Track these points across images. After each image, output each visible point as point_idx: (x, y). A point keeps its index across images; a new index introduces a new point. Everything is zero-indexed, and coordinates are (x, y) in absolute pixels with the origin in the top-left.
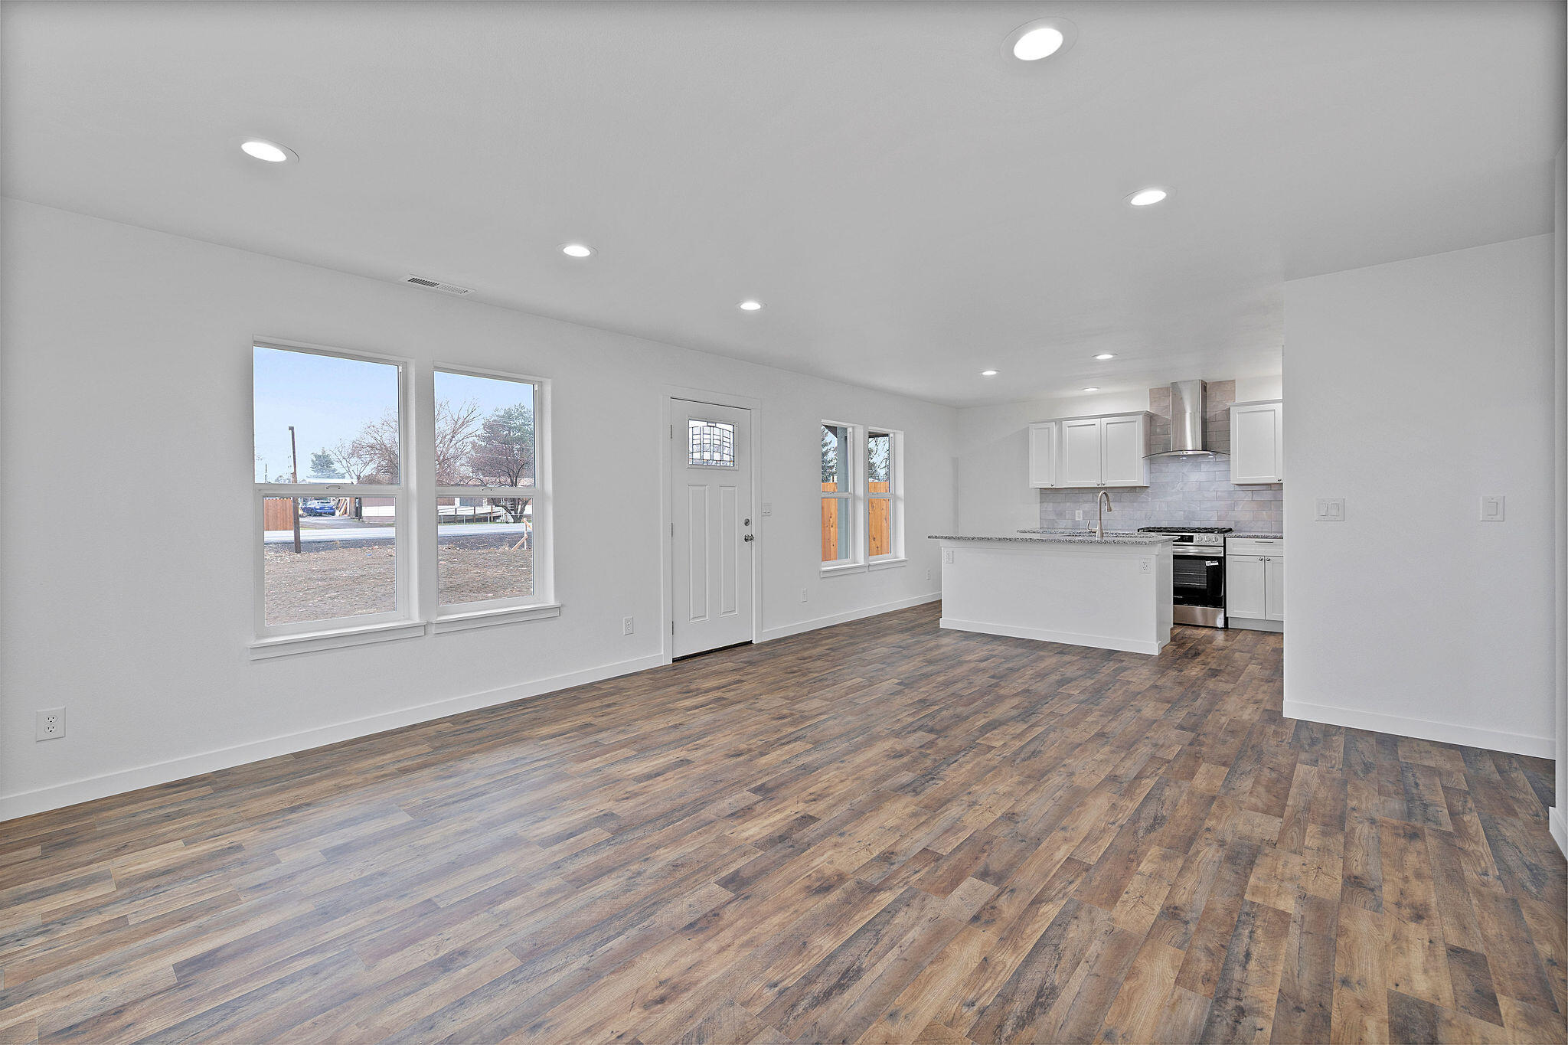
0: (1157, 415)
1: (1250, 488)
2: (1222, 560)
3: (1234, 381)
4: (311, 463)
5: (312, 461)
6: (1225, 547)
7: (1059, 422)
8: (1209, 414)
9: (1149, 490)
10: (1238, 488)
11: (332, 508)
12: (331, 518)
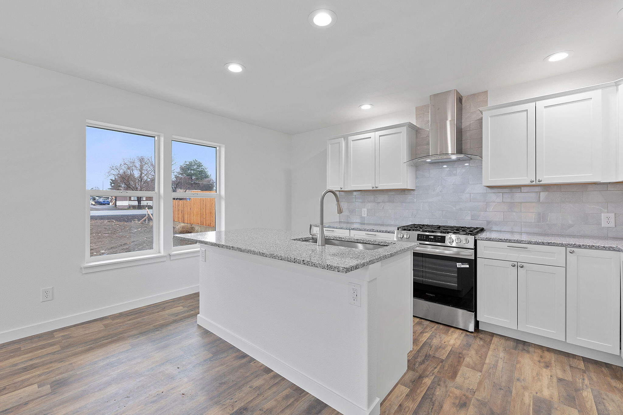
0: (421, 129)
1: (500, 190)
2: (473, 263)
3: (486, 92)
4: (110, 183)
5: (110, 182)
6: (475, 249)
7: (346, 138)
8: (465, 124)
9: (415, 193)
10: (489, 190)
11: (108, 202)
12: (108, 206)
